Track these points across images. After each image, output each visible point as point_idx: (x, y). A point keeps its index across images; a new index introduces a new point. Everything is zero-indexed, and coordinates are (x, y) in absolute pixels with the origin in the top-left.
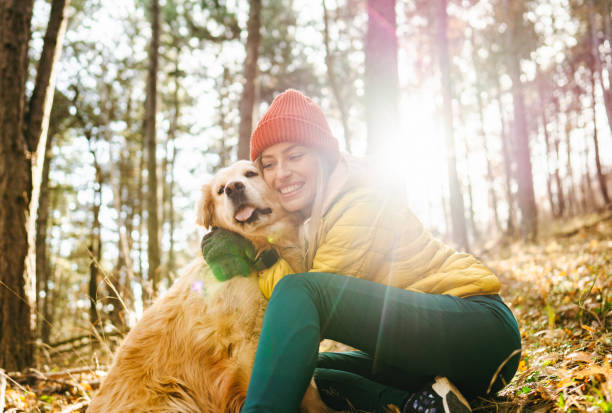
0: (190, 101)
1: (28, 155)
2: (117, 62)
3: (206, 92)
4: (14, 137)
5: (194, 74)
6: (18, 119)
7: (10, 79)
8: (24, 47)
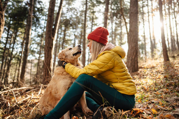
0: (96, 18)
1: (52, 38)
2: (80, 11)
3: (100, 15)
4: (50, 34)
5: (97, 12)
6: (51, 31)
7: (50, 23)
8: (53, 16)
